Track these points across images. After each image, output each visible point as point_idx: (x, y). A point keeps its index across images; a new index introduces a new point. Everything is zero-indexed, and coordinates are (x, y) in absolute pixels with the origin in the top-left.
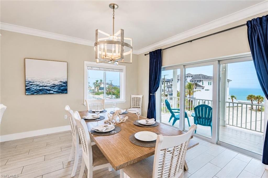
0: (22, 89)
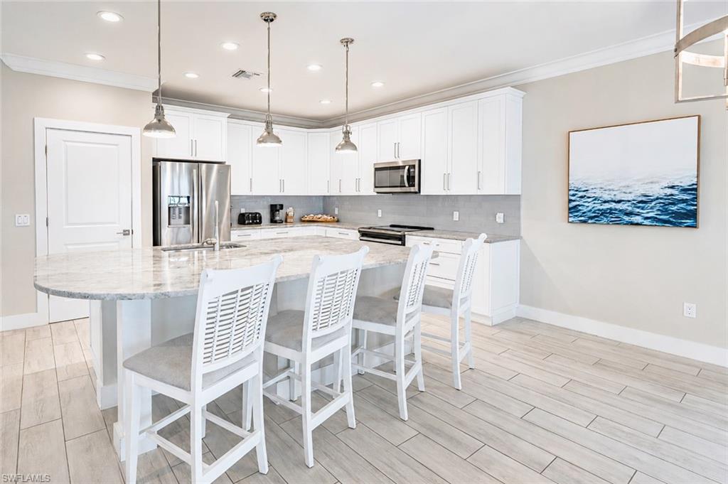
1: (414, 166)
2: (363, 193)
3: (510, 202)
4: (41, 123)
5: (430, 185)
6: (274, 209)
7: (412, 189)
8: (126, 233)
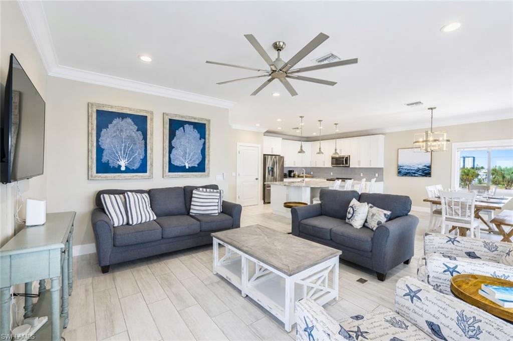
0: (395, 171)
1: (347, 158)
2: (326, 166)
3: (380, 170)
4: (238, 144)
5: (353, 164)
6: (290, 172)
7: (347, 165)
8: (257, 179)
